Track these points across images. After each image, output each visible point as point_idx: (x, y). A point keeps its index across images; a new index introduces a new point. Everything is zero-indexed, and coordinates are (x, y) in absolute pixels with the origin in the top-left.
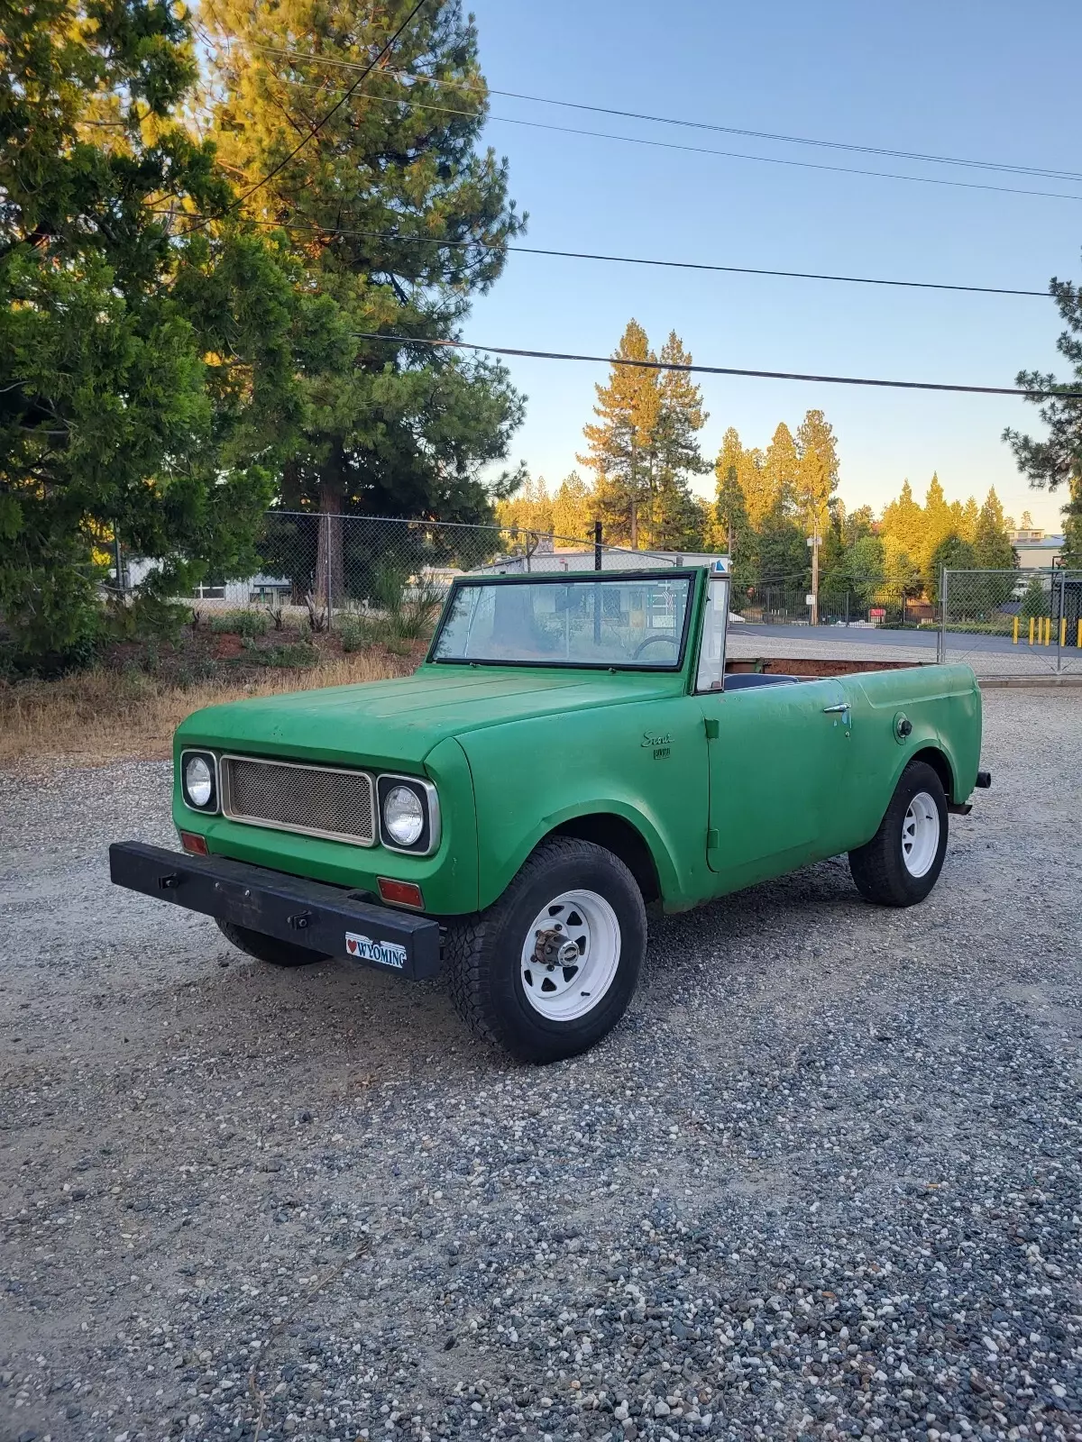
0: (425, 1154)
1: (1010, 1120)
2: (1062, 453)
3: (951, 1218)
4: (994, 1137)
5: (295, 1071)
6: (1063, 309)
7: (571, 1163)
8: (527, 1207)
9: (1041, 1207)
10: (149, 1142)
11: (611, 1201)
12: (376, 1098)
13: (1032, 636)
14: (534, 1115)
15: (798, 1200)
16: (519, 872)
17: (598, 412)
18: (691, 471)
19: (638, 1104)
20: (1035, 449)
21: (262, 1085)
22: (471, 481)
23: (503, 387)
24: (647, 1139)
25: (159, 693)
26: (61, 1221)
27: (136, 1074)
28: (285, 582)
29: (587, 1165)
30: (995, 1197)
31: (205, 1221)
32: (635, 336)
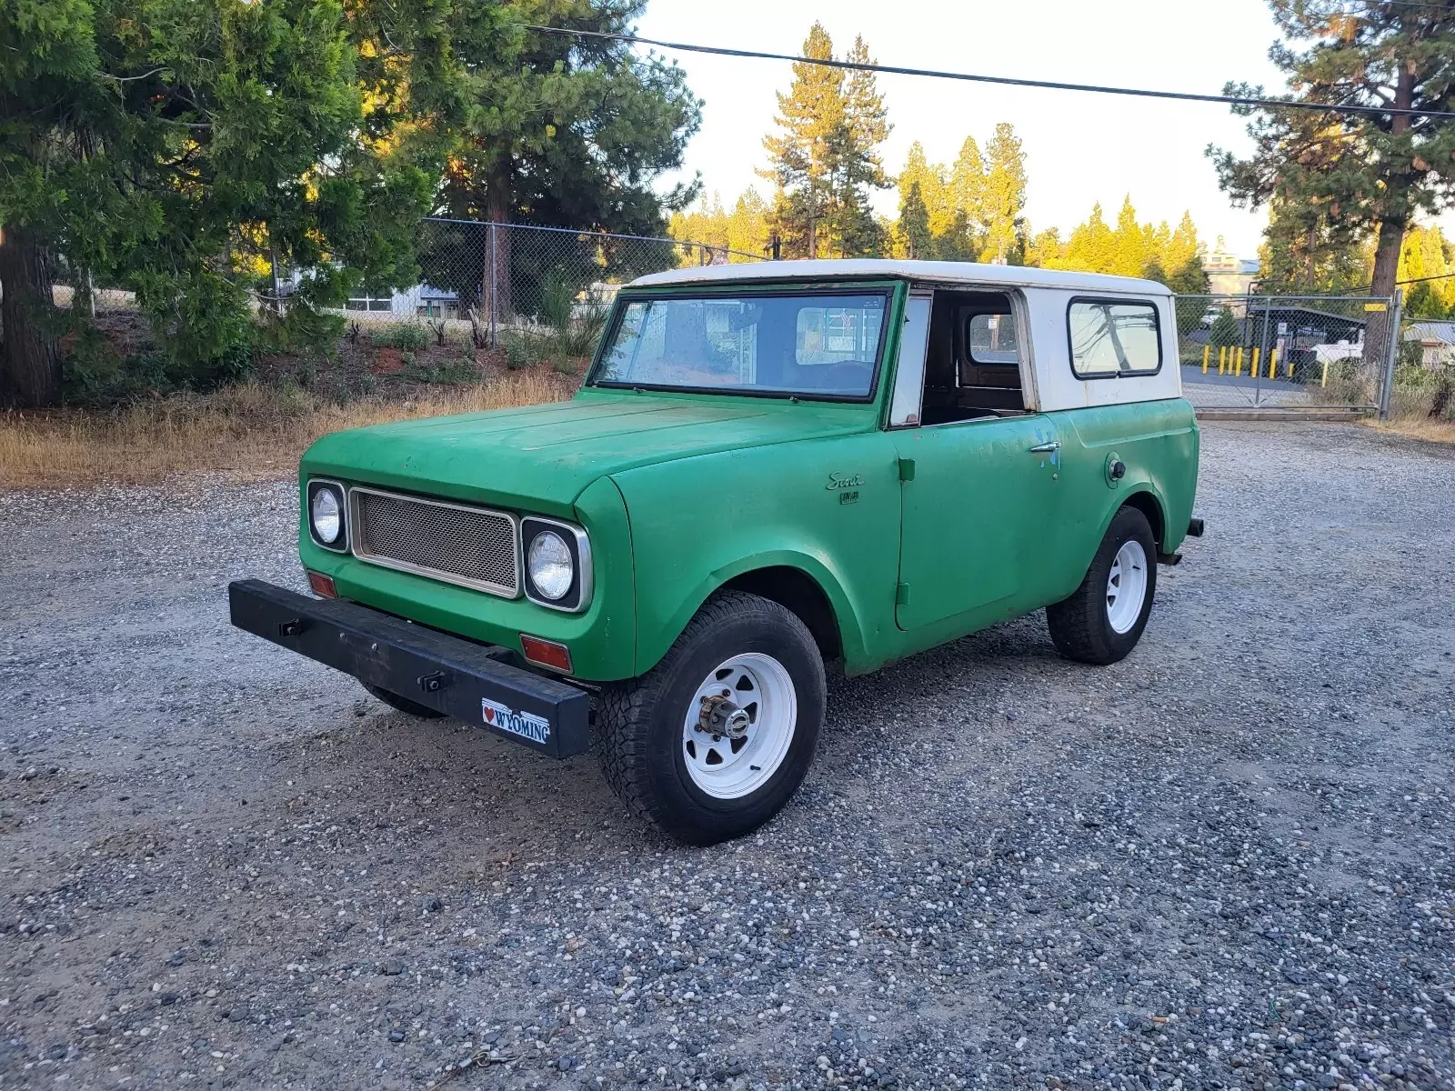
0: (568, 957)
1: (1242, 933)
2: (1266, 171)
3: (1184, 1063)
4: (1227, 956)
5: (430, 845)
6: (1277, 14)
7: (736, 974)
8: (683, 1032)
9: (1290, 1052)
10: (255, 931)
11: (782, 1026)
12: (516, 883)
13: (1222, 367)
14: (695, 910)
15: (1001, 1033)
16: (683, 633)
17: (778, 122)
18: (873, 186)
19: (814, 900)
20: (1239, 167)
21: (391, 862)
22: (644, 192)
23: (679, 91)
24: (823, 946)
25: (315, 408)
26: (144, 1032)
27: (251, 844)
28: (452, 295)
29: (754, 978)
30: (1235, 1038)
31: (310, 1037)
32: (819, 36)
